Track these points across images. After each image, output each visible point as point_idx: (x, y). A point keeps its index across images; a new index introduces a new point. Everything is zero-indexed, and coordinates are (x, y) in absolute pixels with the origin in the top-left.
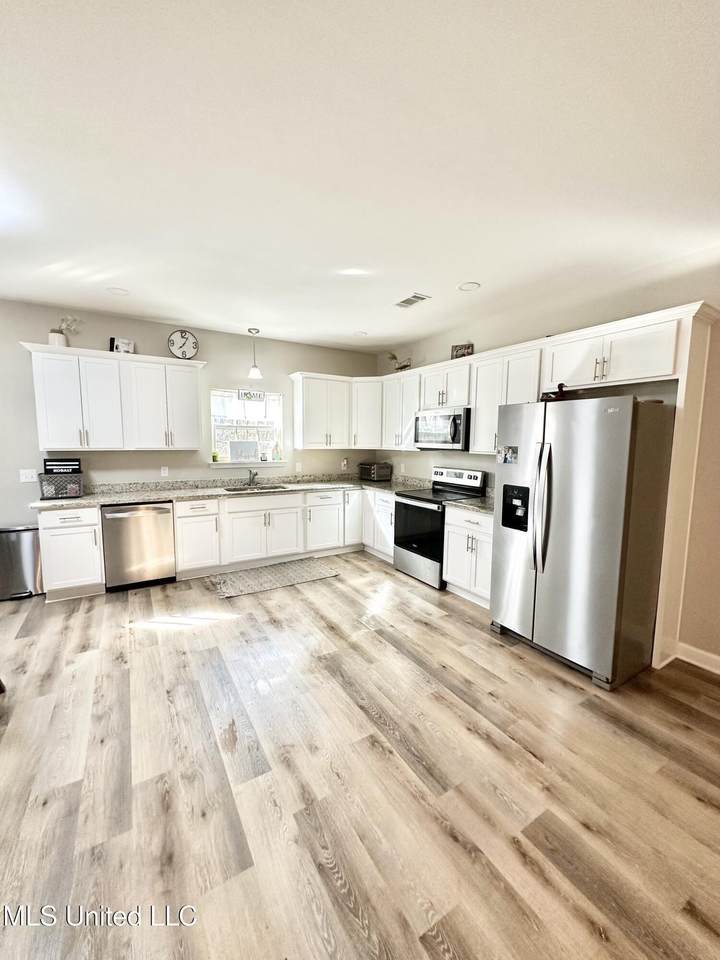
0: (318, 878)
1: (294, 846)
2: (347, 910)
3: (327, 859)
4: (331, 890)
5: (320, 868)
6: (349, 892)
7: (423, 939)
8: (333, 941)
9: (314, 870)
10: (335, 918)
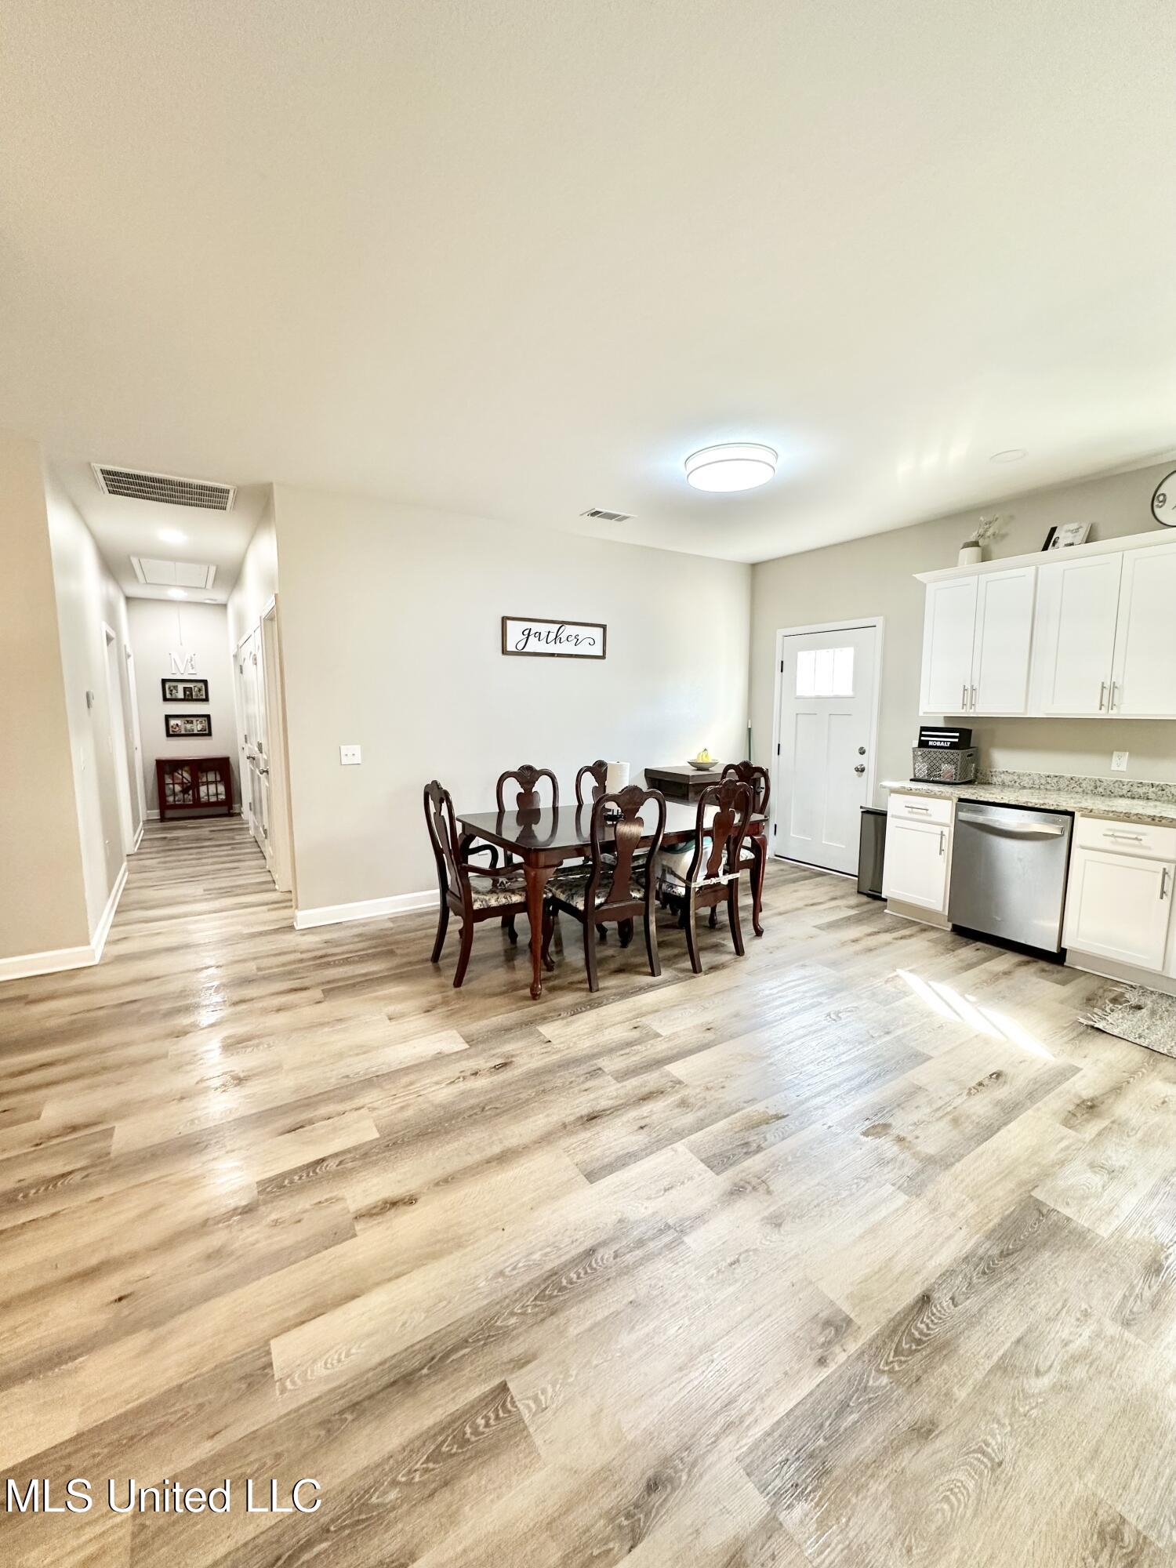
0: (581, 1249)
1: (615, 1218)
2: (543, 1287)
3: (602, 1259)
4: (566, 1266)
5: (591, 1252)
6: (562, 1289)
7: (503, 1388)
8: (515, 1272)
9: (588, 1245)
10: (535, 1274)
